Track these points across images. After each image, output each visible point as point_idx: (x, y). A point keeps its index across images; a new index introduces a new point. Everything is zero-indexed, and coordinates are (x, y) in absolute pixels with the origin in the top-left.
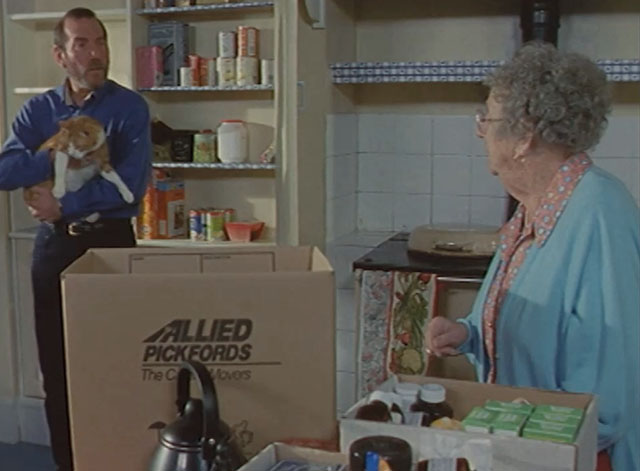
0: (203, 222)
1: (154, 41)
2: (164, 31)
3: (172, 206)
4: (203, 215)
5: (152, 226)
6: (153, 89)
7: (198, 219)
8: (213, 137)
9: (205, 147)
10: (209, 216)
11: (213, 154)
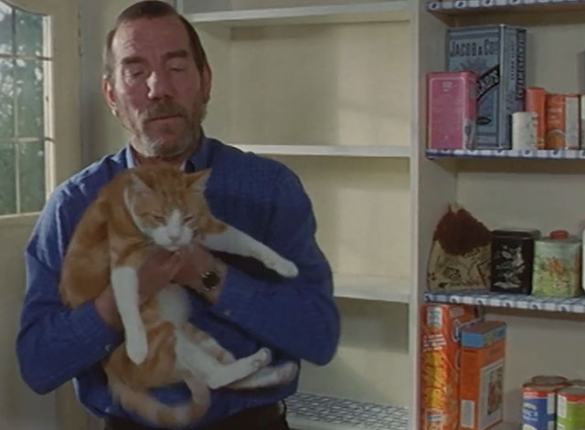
0: (550, 411)
1: (456, 61)
2: (480, 42)
3: (486, 374)
4: (550, 398)
5: (448, 412)
6: (457, 152)
7: (542, 405)
8: (573, 248)
9: (557, 267)
10: (562, 400)
11: (573, 282)
